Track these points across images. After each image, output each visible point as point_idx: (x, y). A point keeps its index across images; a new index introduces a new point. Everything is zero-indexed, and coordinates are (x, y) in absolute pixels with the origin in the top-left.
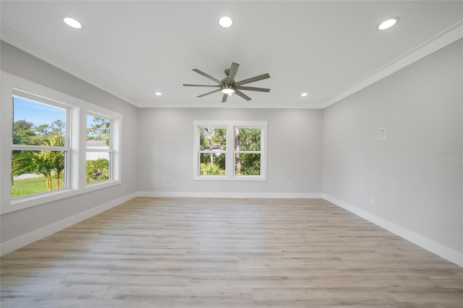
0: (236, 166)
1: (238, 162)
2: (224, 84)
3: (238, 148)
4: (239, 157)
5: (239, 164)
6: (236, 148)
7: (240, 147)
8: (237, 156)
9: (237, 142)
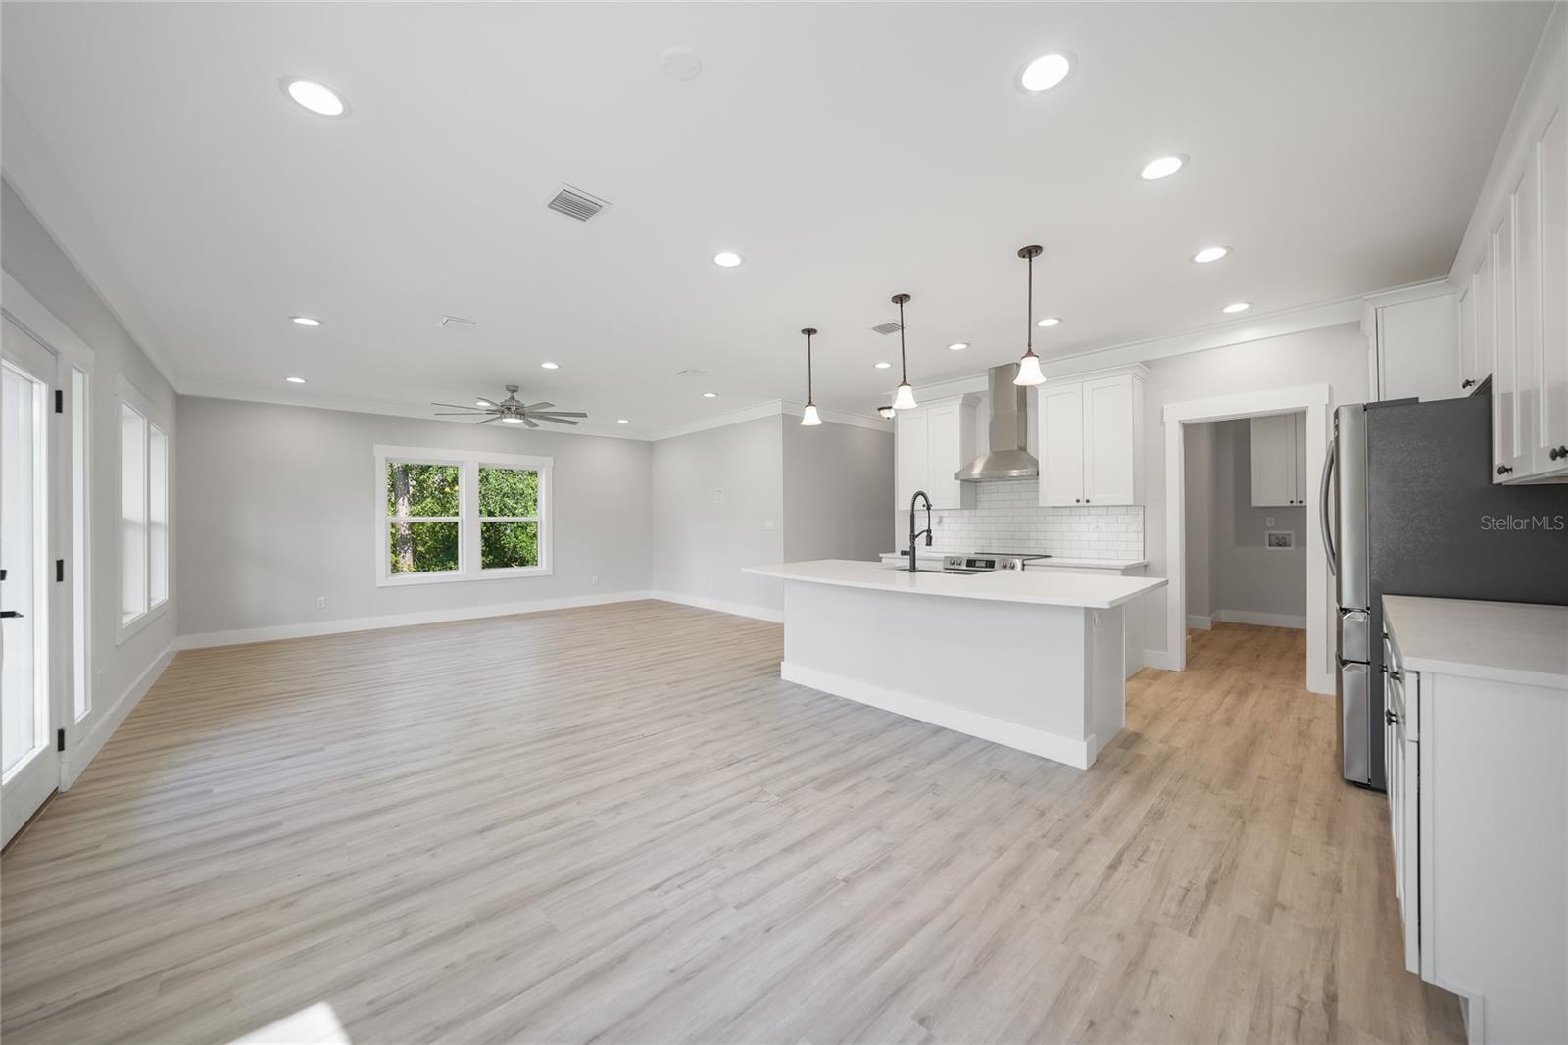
0: (396, 561)
1: (402, 549)
2: (505, 410)
3: (403, 507)
4: (407, 532)
5: (409, 555)
6: (393, 504)
7: (408, 500)
8: (398, 530)
9: (400, 485)
